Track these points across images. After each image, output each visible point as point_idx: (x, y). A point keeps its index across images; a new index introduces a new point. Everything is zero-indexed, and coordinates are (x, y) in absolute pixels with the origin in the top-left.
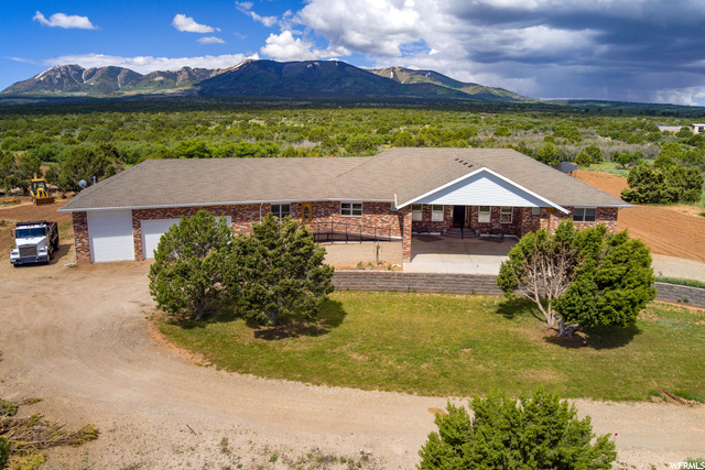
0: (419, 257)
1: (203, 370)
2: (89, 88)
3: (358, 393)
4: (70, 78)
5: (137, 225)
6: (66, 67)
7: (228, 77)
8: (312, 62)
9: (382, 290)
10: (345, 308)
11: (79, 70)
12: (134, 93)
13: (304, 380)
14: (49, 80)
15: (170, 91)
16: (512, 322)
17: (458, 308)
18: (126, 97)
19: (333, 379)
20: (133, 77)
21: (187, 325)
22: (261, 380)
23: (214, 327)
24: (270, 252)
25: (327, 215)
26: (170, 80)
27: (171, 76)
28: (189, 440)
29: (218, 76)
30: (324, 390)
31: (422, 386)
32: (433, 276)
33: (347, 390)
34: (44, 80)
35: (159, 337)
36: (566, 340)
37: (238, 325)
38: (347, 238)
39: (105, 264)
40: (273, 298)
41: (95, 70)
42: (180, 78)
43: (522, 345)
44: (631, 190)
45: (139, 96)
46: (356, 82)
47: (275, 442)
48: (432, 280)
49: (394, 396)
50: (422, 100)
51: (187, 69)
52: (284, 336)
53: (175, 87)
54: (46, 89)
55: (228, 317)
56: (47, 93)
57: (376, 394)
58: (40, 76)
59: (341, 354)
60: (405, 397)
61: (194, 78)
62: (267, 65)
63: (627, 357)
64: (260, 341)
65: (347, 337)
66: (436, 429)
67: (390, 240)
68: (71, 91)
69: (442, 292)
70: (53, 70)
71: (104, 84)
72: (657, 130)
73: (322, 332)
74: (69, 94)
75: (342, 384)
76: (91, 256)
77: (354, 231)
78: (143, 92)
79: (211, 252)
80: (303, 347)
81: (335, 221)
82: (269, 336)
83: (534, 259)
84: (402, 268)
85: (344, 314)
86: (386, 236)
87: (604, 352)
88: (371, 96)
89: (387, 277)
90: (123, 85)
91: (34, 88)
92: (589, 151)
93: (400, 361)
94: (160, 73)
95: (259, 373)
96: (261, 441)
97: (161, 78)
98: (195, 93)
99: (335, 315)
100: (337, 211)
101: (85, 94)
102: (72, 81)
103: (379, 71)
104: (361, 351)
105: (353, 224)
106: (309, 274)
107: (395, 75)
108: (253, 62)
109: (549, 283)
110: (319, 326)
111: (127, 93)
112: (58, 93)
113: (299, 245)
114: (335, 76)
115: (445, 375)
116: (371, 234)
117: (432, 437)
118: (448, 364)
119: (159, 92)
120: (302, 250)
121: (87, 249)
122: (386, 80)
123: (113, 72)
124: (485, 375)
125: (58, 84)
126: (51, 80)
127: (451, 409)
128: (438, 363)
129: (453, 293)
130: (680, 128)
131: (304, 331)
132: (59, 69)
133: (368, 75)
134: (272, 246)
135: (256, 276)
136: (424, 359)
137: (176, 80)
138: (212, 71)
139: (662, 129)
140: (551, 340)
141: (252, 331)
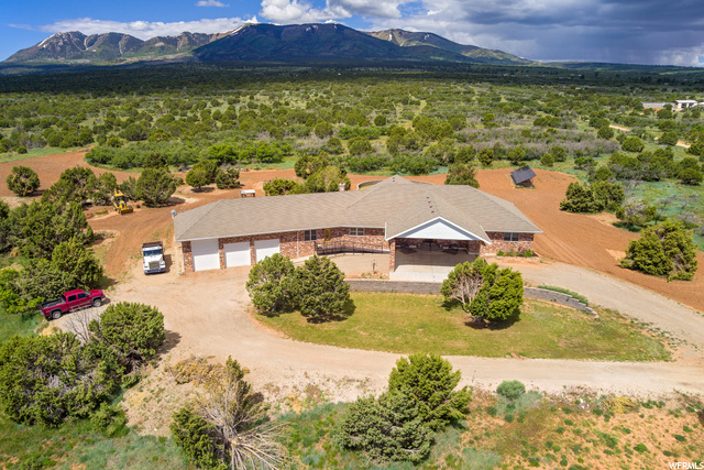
0: (401, 268)
1: (285, 340)
2: (91, 55)
3: (363, 352)
4: (73, 45)
5: (221, 247)
6: (67, 34)
7: (227, 42)
8: (311, 25)
9: (376, 291)
10: (355, 303)
11: (81, 36)
12: (136, 59)
13: (337, 345)
14: (52, 48)
15: (171, 57)
16: (449, 313)
17: (420, 303)
18: (128, 65)
19: (351, 345)
20: (134, 43)
21: (270, 316)
22: (317, 346)
23: (284, 316)
24: (317, 278)
25: (341, 235)
26: (171, 46)
27: (171, 42)
28: (290, 373)
29: (218, 41)
30: (346, 350)
31: (395, 348)
32: (407, 283)
33: (358, 350)
34: (47, 48)
35: (257, 322)
36: (477, 325)
37: (297, 314)
38: (354, 251)
39: (203, 272)
40: (318, 303)
41: (96, 37)
42: (181, 44)
43: (451, 327)
44: (567, 201)
45: (141, 62)
46: (354, 45)
47: (328, 373)
48: (406, 285)
49: (381, 353)
50: (421, 63)
51: (186, 34)
52: (323, 321)
53: (175, 53)
54: (49, 57)
55: (289, 310)
56: (50, 60)
57: (372, 352)
58: (43, 43)
59: (354, 332)
60: (386, 354)
61: (194, 43)
62: (265, 29)
63: (505, 335)
64: (311, 324)
65: (357, 322)
66: (396, 367)
67: (382, 252)
68: (74, 58)
69: (412, 292)
70: (55, 37)
71: (107, 51)
72: (640, 108)
73: (343, 319)
74: (72, 62)
75: (356, 347)
76: (193, 267)
77: (358, 246)
78: (144, 58)
79: (283, 278)
80: (334, 328)
81: (346, 239)
82: (315, 321)
83: (462, 278)
84: (388, 278)
85: (355, 307)
86: (379, 249)
87: (496, 332)
88: (370, 59)
89: (379, 283)
90: (124, 51)
91: (37, 55)
92: (555, 150)
93: (384, 336)
94: (161, 39)
95: (314, 342)
96: (322, 373)
97: (162, 44)
98: (197, 60)
99: (349, 308)
100: (347, 233)
101: (88, 61)
102: (74, 48)
103: (378, 33)
104: (365, 330)
105: (359, 241)
106: (337, 289)
107: (393, 37)
108: (252, 26)
109: (470, 291)
110: (341, 315)
111: (129, 60)
112: (61, 60)
113: (331, 274)
114: (334, 40)
115: (407, 343)
116: (370, 248)
117: (394, 369)
118: (409, 337)
119: (160, 58)
120: (332, 277)
121: (191, 263)
122: (385, 42)
123: (114, 38)
124: (427, 343)
125: (61, 51)
126: (53, 47)
127: (402, 359)
128: (404, 337)
129: (419, 293)
130: (664, 104)
131: (333, 318)
132: (61, 36)
133: (366, 38)
134: (318, 275)
135: (309, 292)
136: (397, 335)
137: (176, 45)
138: (212, 35)
139: (646, 106)
140: (467, 324)
141: (305, 318)
